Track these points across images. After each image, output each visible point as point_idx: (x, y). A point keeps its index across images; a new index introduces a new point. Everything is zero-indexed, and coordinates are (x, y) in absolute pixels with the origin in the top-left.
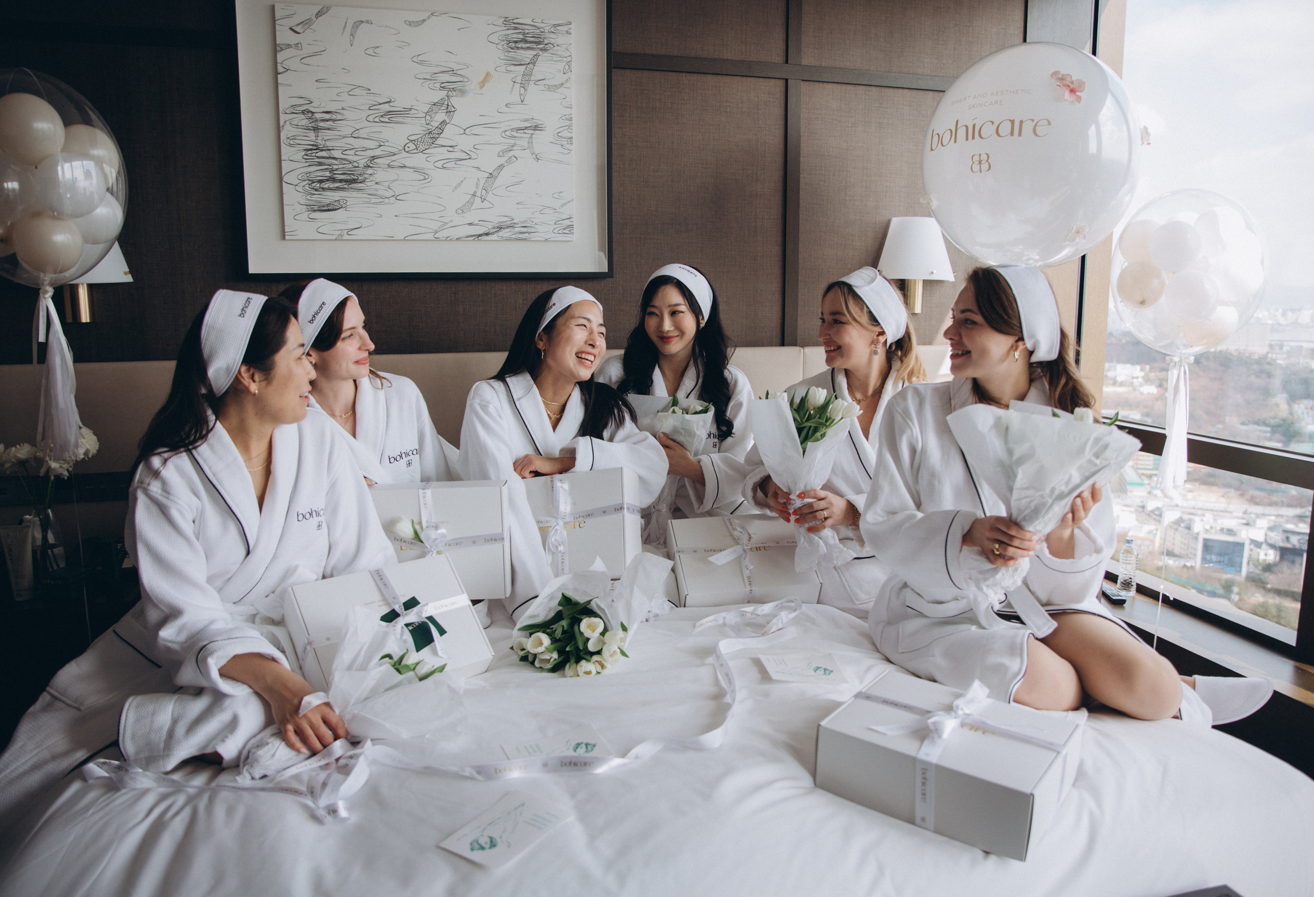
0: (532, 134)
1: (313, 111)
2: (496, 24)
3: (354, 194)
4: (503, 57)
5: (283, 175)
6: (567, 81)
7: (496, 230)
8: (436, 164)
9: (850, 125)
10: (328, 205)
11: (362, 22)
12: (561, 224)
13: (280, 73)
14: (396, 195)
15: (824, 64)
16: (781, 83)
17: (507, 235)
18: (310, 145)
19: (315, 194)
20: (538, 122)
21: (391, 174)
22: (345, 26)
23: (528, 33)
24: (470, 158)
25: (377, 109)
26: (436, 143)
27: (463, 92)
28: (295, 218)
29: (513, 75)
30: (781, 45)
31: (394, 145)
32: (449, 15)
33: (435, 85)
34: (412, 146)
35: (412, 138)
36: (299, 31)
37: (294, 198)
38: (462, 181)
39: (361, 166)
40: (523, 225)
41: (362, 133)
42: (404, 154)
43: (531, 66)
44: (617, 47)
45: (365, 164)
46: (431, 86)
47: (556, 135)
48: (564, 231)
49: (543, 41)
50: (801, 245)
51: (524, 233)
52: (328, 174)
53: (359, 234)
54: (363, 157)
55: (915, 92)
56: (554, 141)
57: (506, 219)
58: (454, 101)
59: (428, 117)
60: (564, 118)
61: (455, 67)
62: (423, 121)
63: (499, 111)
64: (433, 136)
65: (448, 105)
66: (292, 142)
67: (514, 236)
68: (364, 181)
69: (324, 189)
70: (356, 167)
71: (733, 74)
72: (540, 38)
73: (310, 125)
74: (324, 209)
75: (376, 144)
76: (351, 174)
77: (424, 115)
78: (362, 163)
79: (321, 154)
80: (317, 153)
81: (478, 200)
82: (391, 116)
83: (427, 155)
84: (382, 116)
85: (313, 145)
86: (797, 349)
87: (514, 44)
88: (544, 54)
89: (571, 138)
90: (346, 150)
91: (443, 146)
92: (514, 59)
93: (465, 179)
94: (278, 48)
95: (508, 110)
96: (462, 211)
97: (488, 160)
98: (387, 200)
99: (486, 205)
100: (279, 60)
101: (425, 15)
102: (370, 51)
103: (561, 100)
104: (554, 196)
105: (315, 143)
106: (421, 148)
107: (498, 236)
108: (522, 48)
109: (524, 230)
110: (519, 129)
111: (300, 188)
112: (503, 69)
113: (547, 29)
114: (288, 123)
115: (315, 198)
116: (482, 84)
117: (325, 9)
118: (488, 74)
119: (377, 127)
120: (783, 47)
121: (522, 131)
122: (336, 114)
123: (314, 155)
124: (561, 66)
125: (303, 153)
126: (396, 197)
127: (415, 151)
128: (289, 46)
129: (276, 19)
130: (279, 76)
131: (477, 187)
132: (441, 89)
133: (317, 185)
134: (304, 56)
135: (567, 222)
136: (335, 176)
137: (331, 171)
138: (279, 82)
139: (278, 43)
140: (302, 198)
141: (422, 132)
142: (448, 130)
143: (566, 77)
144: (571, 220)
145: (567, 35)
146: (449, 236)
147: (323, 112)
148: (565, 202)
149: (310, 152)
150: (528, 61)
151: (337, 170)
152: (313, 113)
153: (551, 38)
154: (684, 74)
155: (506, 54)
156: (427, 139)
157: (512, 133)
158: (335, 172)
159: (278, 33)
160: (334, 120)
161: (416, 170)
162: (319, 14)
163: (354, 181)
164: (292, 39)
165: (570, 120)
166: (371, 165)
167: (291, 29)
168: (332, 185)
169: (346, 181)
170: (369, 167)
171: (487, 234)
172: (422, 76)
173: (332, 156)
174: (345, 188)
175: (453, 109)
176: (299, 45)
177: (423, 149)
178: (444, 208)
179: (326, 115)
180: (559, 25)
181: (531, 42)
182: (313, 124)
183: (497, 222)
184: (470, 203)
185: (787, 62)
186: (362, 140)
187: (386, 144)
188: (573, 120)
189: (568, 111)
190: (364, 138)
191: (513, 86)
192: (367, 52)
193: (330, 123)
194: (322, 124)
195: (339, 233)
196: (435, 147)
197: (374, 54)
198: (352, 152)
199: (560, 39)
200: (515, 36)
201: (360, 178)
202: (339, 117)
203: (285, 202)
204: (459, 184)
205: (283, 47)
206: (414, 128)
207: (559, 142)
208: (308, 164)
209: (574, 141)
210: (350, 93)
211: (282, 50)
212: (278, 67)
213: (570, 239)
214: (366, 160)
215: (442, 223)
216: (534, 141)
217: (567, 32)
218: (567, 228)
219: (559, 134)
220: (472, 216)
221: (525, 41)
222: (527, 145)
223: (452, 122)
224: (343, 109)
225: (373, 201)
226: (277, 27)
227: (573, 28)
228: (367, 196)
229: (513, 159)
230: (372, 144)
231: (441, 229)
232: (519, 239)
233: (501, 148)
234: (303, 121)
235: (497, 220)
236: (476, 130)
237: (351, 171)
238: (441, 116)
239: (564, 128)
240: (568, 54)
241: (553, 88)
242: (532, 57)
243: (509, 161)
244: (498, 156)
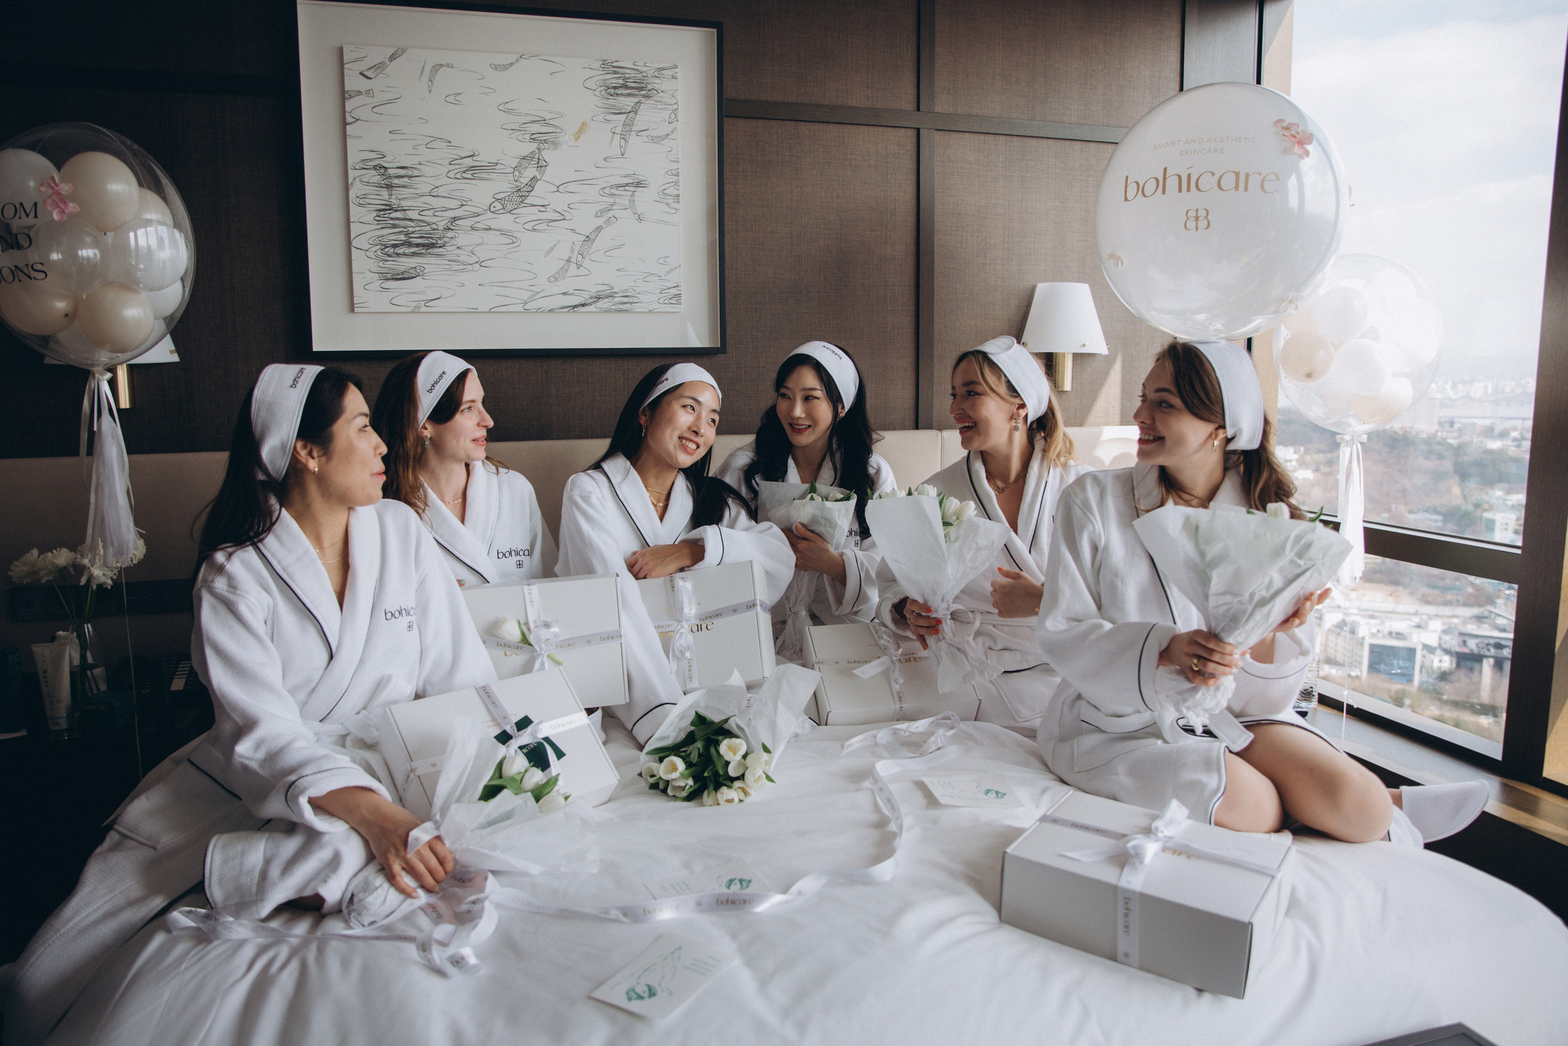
0: (634, 191)
1: (385, 165)
2: (593, 67)
3: (433, 260)
4: (600, 105)
5: (353, 236)
6: (673, 132)
7: (594, 300)
8: (525, 226)
9: (989, 180)
10: (403, 273)
11: (442, 65)
12: (668, 293)
13: (348, 124)
14: (481, 260)
15: (959, 112)
16: (912, 133)
17: (605, 306)
18: (384, 205)
19: (387, 261)
20: (641, 178)
21: (475, 238)
22: (423, 70)
23: (629, 78)
24: (564, 219)
25: (459, 164)
26: (525, 202)
27: (556, 145)
28: (366, 287)
29: (611, 125)
30: (912, 91)
31: (478, 205)
32: (541, 58)
33: (525, 136)
34: (498, 206)
35: (498, 196)
36: (370, 76)
37: (365, 265)
38: (555, 245)
39: (441, 228)
40: (624, 295)
41: (442, 191)
42: (489, 215)
43: (632, 114)
44: (729, 93)
45: (445, 227)
46: (520, 138)
47: (661, 193)
48: (671, 301)
49: (646, 87)
50: (936, 316)
51: (626, 303)
52: (402, 237)
53: (438, 306)
54: (444, 218)
55: (1061, 142)
56: (661, 200)
57: (605, 288)
58: (547, 155)
59: (516, 173)
60: (669, 173)
61: (547, 116)
62: (511, 177)
63: (597, 166)
64: (522, 194)
65: (539, 159)
66: (362, 202)
67: (614, 307)
68: (444, 246)
69: (398, 255)
70: (435, 230)
71: (858, 123)
72: (642, 83)
73: (382, 182)
74: (398, 277)
75: (457, 203)
76: (429, 237)
77: (512, 170)
78: (442, 225)
79: (397, 215)
80: (390, 213)
81: (573, 266)
82: (475, 171)
83: (516, 216)
84: (464, 172)
85: (386, 205)
86: (933, 432)
87: (613, 91)
88: (647, 102)
89: (678, 196)
90: (423, 211)
91: (533, 205)
92: (613, 107)
93: (558, 242)
94: (347, 96)
95: (603, 164)
96: (555, 278)
97: (586, 222)
98: (470, 267)
99: (582, 271)
100: (348, 109)
101: (512, 58)
102: (450, 99)
103: (667, 153)
104: (659, 261)
105: (388, 203)
106: (509, 207)
107: (595, 307)
108: (622, 95)
109: (626, 300)
110: (619, 186)
111: (371, 254)
112: (601, 118)
113: (650, 73)
114: (357, 179)
115: (389, 264)
116: (578, 135)
117: (400, 51)
118: (584, 124)
119: (459, 184)
120: (914, 92)
121: (622, 188)
122: (412, 169)
123: (387, 216)
124: (666, 114)
125: (375, 214)
126: (480, 263)
127: (502, 211)
128: (359, 93)
129: (345, 62)
130: (348, 127)
131: (572, 252)
132: (531, 141)
133: (390, 250)
134: (376, 104)
135: (674, 291)
136: (411, 240)
137: (407, 234)
138: (348, 133)
139: (346, 89)
140: (373, 265)
141: (509, 190)
142: (539, 187)
143: (671, 127)
144: (678, 288)
145: (675, 80)
146: (540, 307)
147: (398, 168)
148: (671, 268)
149: (382, 213)
150: (629, 109)
151: (413, 232)
152: (386, 168)
153: (656, 83)
154: (804, 123)
155: (604, 101)
156: (515, 198)
157: (611, 190)
158: (411, 235)
159: (346, 79)
160: (410, 177)
161: (503, 232)
162: (393, 57)
163: (432, 246)
164: (363, 84)
165: (677, 175)
166: (452, 227)
167: (361, 74)
168: (408, 251)
169: (423, 245)
170: (450, 229)
171: (583, 305)
172: (509, 127)
173: (408, 217)
174: (422, 253)
175: (545, 164)
176: (371, 92)
177: (511, 208)
178: (535, 276)
179: (401, 170)
180: (663, 69)
181: (632, 88)
182: (386, 181)
183: (594, 291)
184: (564, 270)
185: (918, 109)
186: (443, 199)
187: (469, 203)
188: (681, 175)
189: (674, 166)
190: (444, 197)
191: (613, 137)
192: (447, 99)
193: (406, 180)
194: (396, 181)
195: (415, 304)
196: (524, 207)
197: (456, 102)
198: (430, 213)
199: (664, 85)
200: (615, 81)
201: (439, 242)
202: (416, 173)
203: (354, 270)
204: (552, 249)
205: (352, 94)
206: (502, 185)
207: (664, 201)
208: (380, 227)
209: (681, 199)
210: (427, 146)
211: (351, 97)
212: (347, 117)
213: (677, 310)
214: (445, 222)
215: (533, 293)
216: (636, 199)
217: (673, 77)
218: (673, 297)
219: (664, 192)
220: (567, 285)
221: (627, 87)
222: (628, 204)
223: (542, 179)
224: (420, 164)
225: (455, 268)
226: (346, 72)
227: (680, 72)
228: (447, 262)
229: (613, 219)
230: (453, 204)
231: (532, 299)
232: (619, 311)
233: (599, 207)
234: (374, 177)
235: (594, 289)
236: (571, 187)
237: (429, 234)
238: (531, 172)
239: (670, 185)
240: (674, 101)
241: (657, 140)
242: (633, 104)
243: (608, 222)
244: (596, 216)
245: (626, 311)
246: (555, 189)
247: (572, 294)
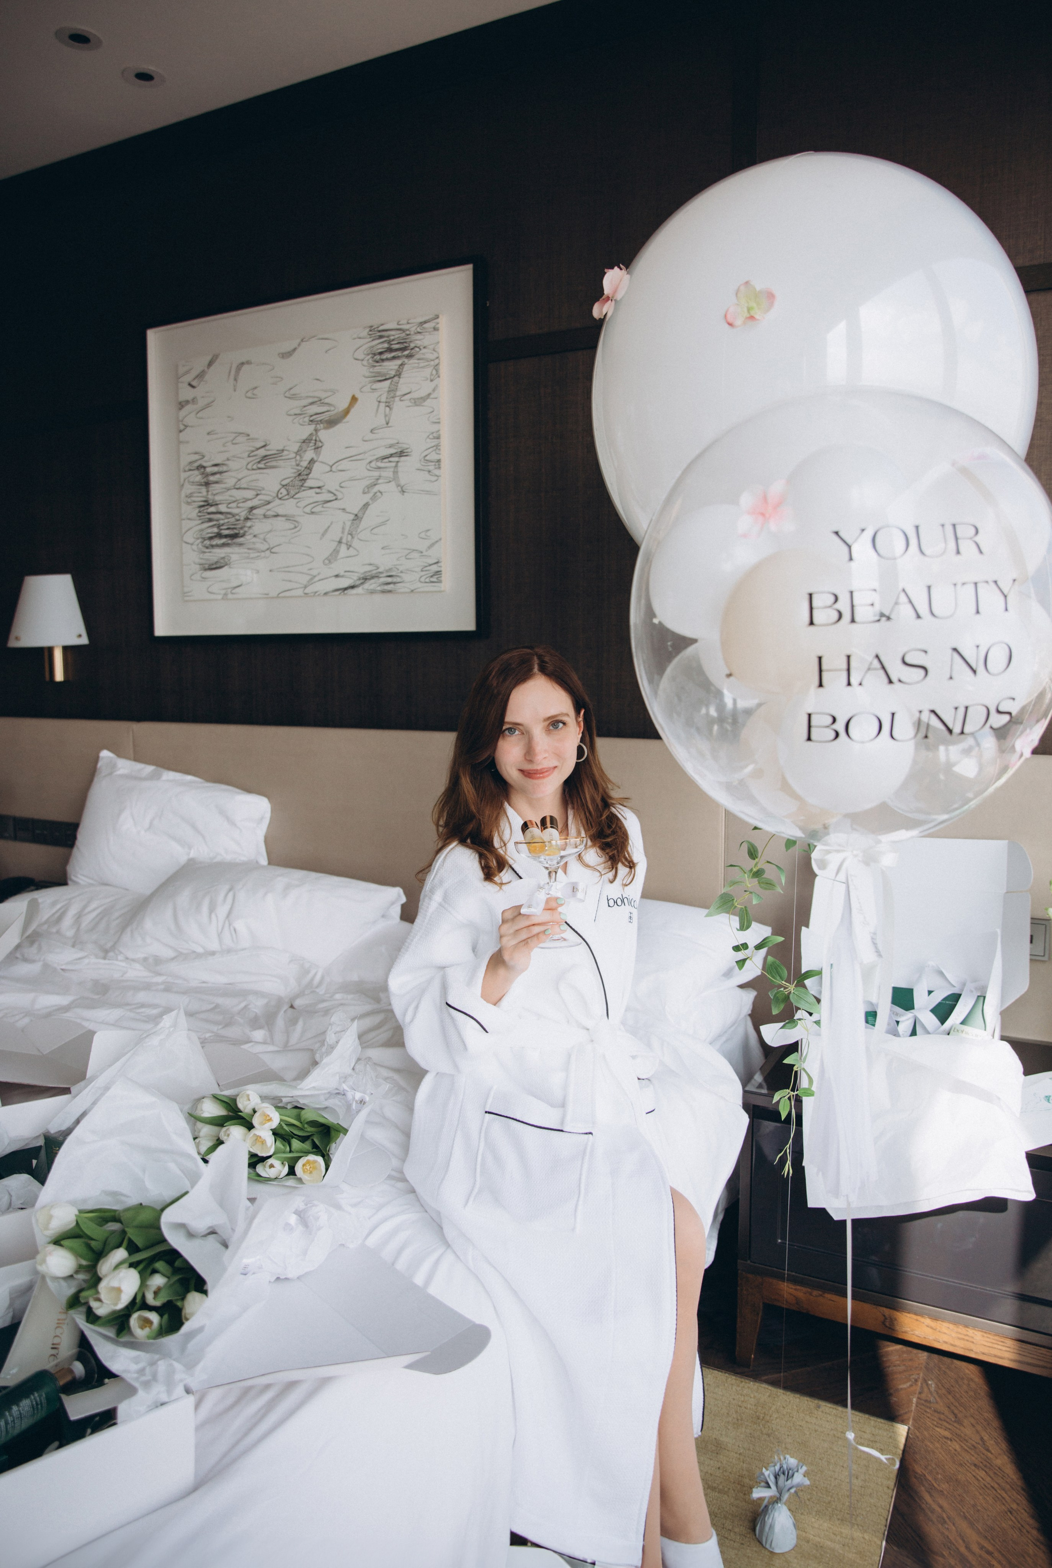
0: (398, 462)
1: (205, 464)
2: (361, 336)
3: (236, 549)
4: (368, 374)
5: (184, 532)
6: (434, 390)
7: (361, 581)
8: (305, 509)
10: (216, 563)
11: (243, 364)
12: (429, 570)
13: (181, 431)
14: (271, 546)
17: (372, 587)
18: (203, 501)
19: (206, 552)
20: (404, 446)
21: (267, 525)
22: (230, 372)
24: (336, 499)
25: (255, 456)
26: (306, 485)
27: (330, 423)
28: (192, 577)
29: (376, 394)
31: (268, 493)
32: (317, 337)
33: (305, 420)
34: (284, 492)
35: (284, 483)
36: (195, 385)
37: (192, 556)
38: (329, 527)
39: (242, 518)
40: (388, 575)
41: (243, 483)
42: (278, 502)
43: (396, 379)
45: (245, 517)
46: (301, 421)
47: (423, 460)
48: (432, 579)
49: (409, 346)
51: (390, 584)
52: (216, 530)
53: (240, 592)
54: (244, 509)
56: (422, 468)
57: (371, 568)
58: (323, 435)
59: (298, 458)
60: (431, 436)
61: (323, 395)
62: (293, 463)
63: (365, 439)
64: (302, 476)
65: (316, 440)
66: (189, 500)
67: (379, 588)
68: (244, 535)
69: (213, 546)
70: (238, 520)
72: (406, 342)
73: (203, 481)
74: (213, 567)
75: (254, 493)
76: (234, 528)
77: (294, 455)
78: (243, 515)
79: (212, 509)
80: (207, 509)
81: (343, 547)
82: (267, 460)
83: (298, 500)
84: (259, 462)
85: (205, 501)
87: (378, 357)
88: (410, 362)
89: (439, 461)
90: (230, 503)
91: (311, 488)
92: (379, 374)
93: (332, 523)
95: (371, 436)
96: (328, 561)
97: (353, 500)
98: (263, 554)
99: (352, 552)
100: (180, 418)
101: (294, 344)
102: (249, 394)
103: (429, 415)
104: (421, 535)
105: (206, 499)
106: (292, 492)
107: (363, 589)
108: (387, 359)
109: (389, 580)
110: (385, 458)
111: (195, 547)
112: (367, 389)
113: (413, 330)
114: (186, 480)
115: (207, 556)
116: (348, 410)
117: (215, 357)
118: (353, 398)
119: (255, 475)
121: (386, 460)
122: (223, 466)
123: (205, 511)
124: (427, 372)
126: (271, 549)
127: (287, 497)
128: (187, 402)
129: (179, 377)
130: (181, 434)
131: (343, 532)
132: (310, 423)
133: (208, 542)
134: (199, 410)
135: (435, 568)
136: (222, 531)
137: (219, 526)
138: (181, 440)
139: (180, 400)
140: (198, 557)
141: (292, 475)
142: (317, 468)
143: (435, 382)
144: (439, 564)
145: (436, 332)
146: (315, 590)
147: (212, 466)
148: (433, 541)
149: (202, 509)
150: (393, 373)
151: (223, 525)
152: (204, 467)
153: (418, 340)
155: (371, 370)
156: (297, 482)
157: (378, 464)
158: (222, 528)
159: (180, 391)
160: (221, 473)
161: (288, 518)
162: (210, 364)
163: (235, 536)
164: (190, 394)
165: (438, 438)
166: (250, 517)
167: (190, 385)
168: (219, 542)
169: (230, 536)
170: (248, 519)
171: (352, 587)
172: (292, 412)
173: (219, 511)
174: (229, 544)
175: (320, 444)
176: (196, 399)
177: (294, 493)
178: (312, 559)
179: (215, 468)
180: (425, 322)
181: (396, 350)
182: (205, 480)
183: (362, 572)
184: (336, 551)
186: (243, 491)
188: (441, 437)
189: (435, 428)
190: (245, 489)
191: (378, 406)
192: (247, 395)
193: (218, 476)
194: (212, 478)
195: (223, 592)
196: (304, 490)
197: (254, 396)
198: (234, 505)
199: (426, 339)
200: (380, 346)
201: (241, 532)
202: (225, 469)
203: (185, 562)
204: (326, 531)
205: (184, 404)
206: (285, 471)
207: (426, 468)
208: (201, 522)
209: (442, 464)
210: (233, 442)
211: (183, 407)
212: (181, 425)
213: (437, 589)
214: (246, 512)
215: (310, 577)
216: (400, 469)
217: (436, 329)
218: (434, 575)
219: (427, 458)
220: (339, 567)
221: (390, 350)
222: (392, 476)
223: (320, 459)
224: (228, 459)
225: (252, 555)
226: (180, 385)
227: (443, 322)
228: (246, 550)
229: (378, 494)
230: (249, 494)
231: (311, 582)
232: (383, 592)
233: (367, 482)
234: (197, 477)
235: (362, 570)
236: (344, 465)
237: (235, 525)
238: (309, 454)
239: (431, 449)
240: (436, 355)
241: (418, 402)
242: (396, 367)
243: (374, 498)
244: (364, 493)
245: (390, 591)
246: (328, 468)
247: (342, 576)
